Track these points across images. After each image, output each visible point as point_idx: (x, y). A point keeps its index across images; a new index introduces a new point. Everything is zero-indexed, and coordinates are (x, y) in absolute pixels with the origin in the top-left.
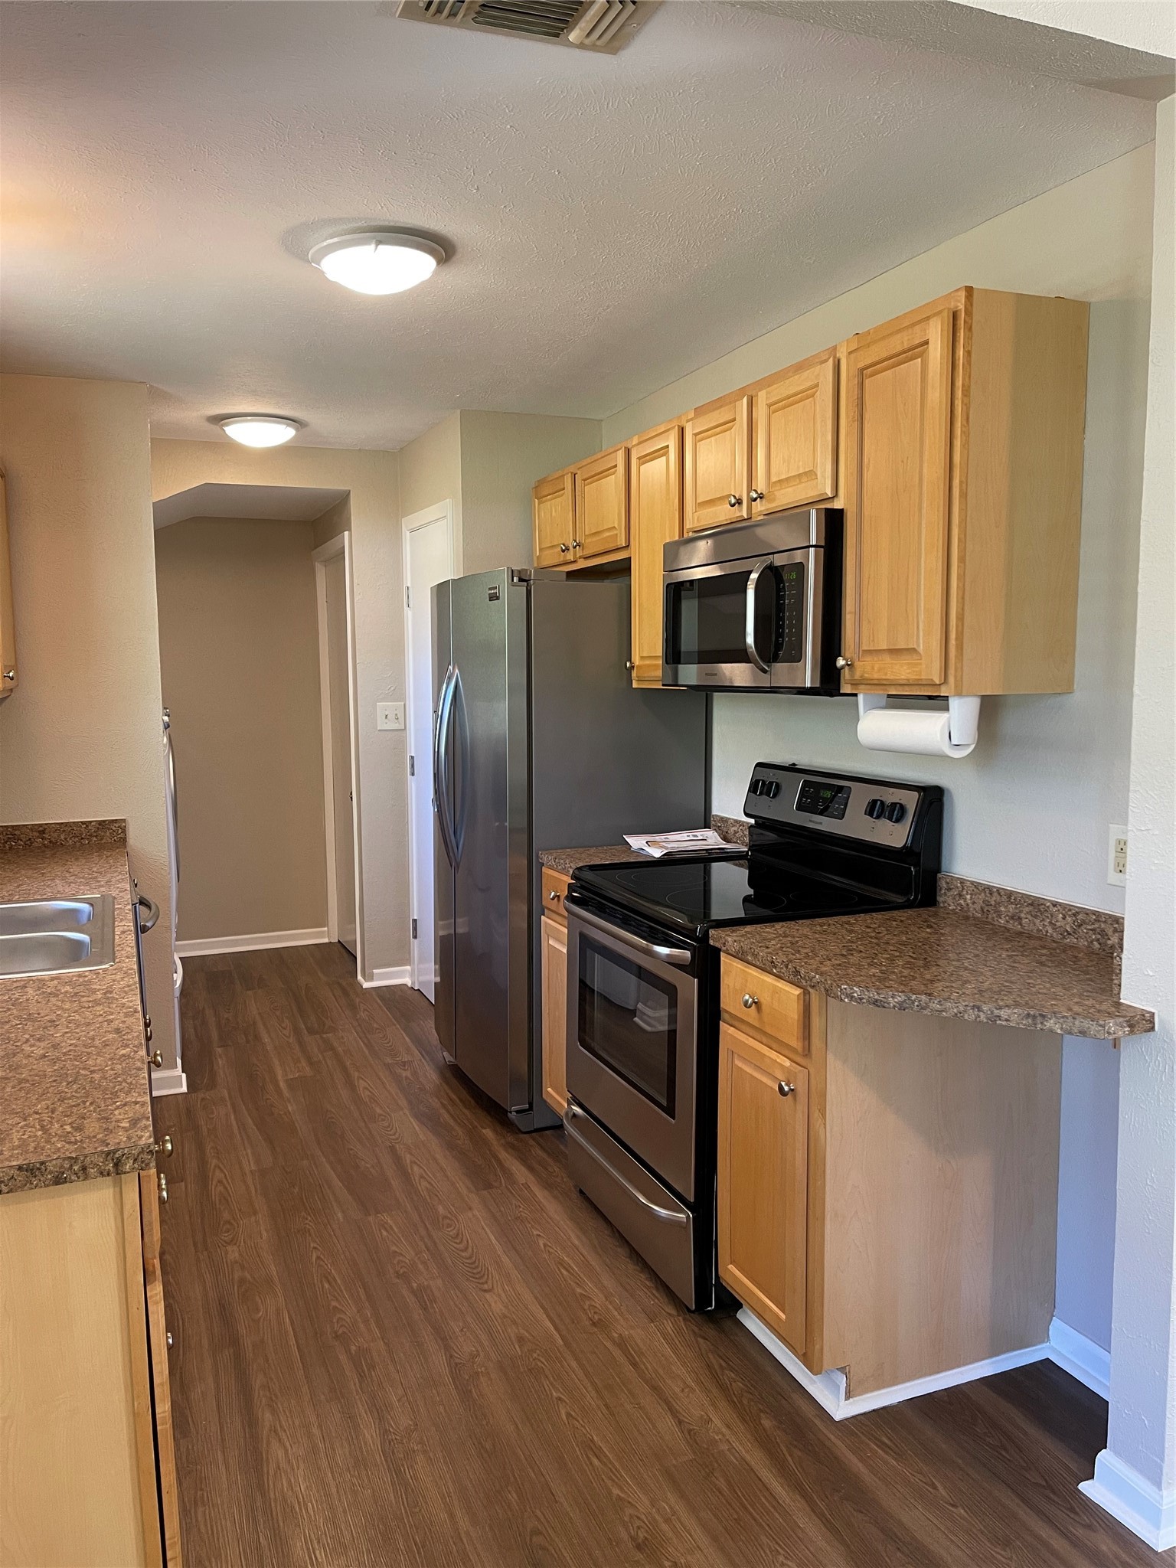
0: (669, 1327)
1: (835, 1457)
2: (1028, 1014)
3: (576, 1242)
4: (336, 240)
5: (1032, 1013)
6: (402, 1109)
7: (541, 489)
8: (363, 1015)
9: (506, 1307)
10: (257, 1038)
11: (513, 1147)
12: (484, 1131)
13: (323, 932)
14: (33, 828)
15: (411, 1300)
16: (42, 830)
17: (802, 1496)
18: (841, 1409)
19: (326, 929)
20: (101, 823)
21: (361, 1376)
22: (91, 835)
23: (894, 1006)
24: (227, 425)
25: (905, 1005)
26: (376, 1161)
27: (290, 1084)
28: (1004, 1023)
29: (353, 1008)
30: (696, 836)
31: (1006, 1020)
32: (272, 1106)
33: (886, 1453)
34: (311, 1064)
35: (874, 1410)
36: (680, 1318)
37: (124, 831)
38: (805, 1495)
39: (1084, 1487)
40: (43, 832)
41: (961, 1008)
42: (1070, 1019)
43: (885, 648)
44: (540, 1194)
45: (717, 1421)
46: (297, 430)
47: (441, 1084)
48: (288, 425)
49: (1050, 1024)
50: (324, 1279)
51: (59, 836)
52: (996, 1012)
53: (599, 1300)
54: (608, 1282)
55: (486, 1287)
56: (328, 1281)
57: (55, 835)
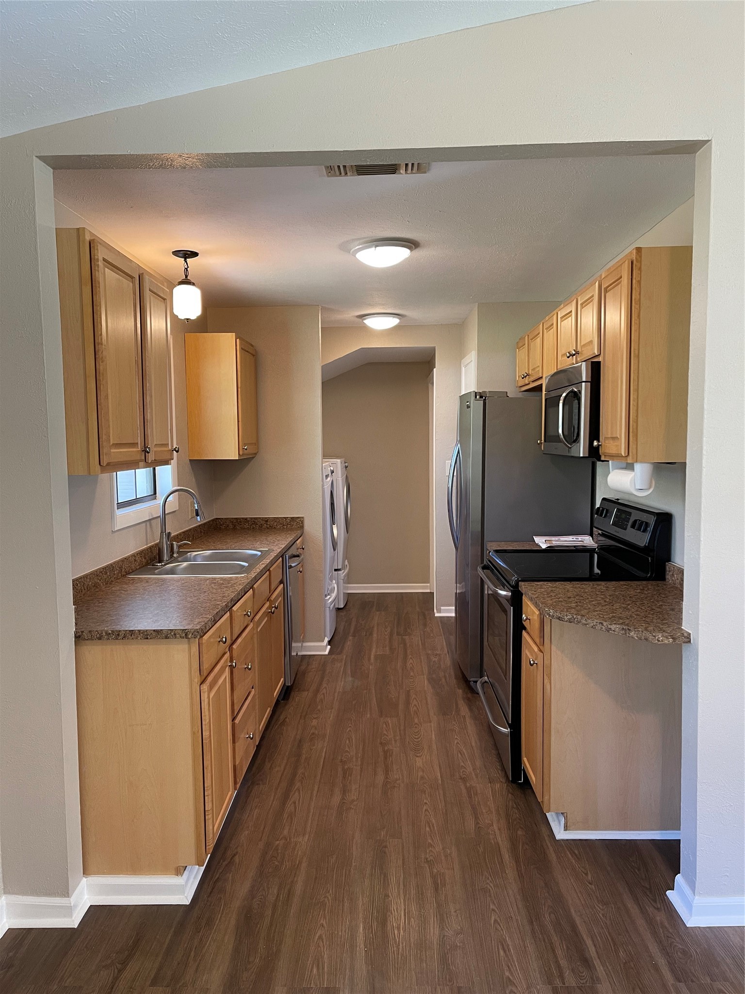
0: (498, 786)
1: (544, 853)
2: (623, 628)
3: (473, 744)
4: (361, 246)
5: (624, 628)
6: (423, 675)
7: (519, 345)
8: (428, 629)
9: (423, 764)
10: (371, 634)
11: (468, 699)
12: (458, 690)
13: (428, 586)
14: (262, 519)
15: (381, 754)
16: (266, 520)
17: (516, 862)
18: (561, 834)
19: (429, 584)
20: (292, 518)
21: (344, 777)
22: (288, 524)
23: (567, 621)
24: (365, 319)
25: (571, 620)
26: (397, 695)
27: (376, 657)
28: (613, 632)
29: (425, 625)
30: (578, 539)
31: (614, 631)
32: (363, 665)
33: (572, 856)
34: (391, 649)
35: (580, 840)
36: (505, 785)
37: (302, 522)
38: (517, 861)
39: (668, 893)
40: (267, 521)
41: (595, 623)
42: (641, 632)
43: (610, 436)
44: (468, 720)
45: (495, 827)
46: (400, 319)
47: (450, 666)
48: (394, 317)
49: (632, 634)
50: (347, 740)
51: (274, 523)
52: (609, 626)
53: (470, 769)
54: (478, 763)
55: (418, 755)
56: (349, 741)
57: (272, 523)
